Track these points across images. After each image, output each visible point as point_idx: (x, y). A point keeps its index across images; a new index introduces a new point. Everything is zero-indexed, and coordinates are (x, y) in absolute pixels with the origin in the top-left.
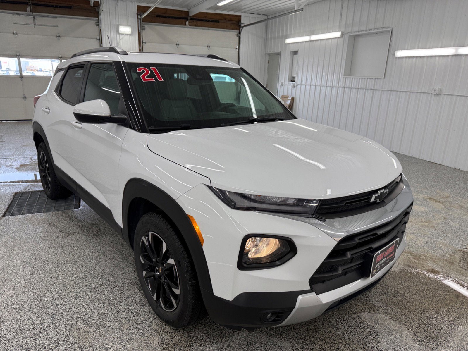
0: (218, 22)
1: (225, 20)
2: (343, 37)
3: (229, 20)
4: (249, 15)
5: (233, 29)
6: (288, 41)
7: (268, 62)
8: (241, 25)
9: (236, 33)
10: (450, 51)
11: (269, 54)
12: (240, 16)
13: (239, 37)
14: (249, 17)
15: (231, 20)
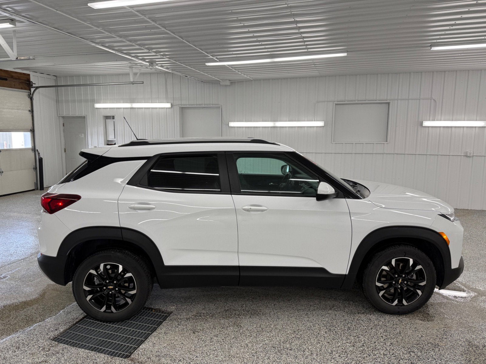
0: (6, 80)
1: (12, 78)
2: (173, 108)
3: (16, 79)
4: (38, 74)
5: (22, 89)
6: (97, 106)
7: (62, 125)
8: (32, 85)
9: (27, 94)
10: (270, 124)
11: (63, 117)
12: (29, 75)
13: (32, 99)
14: (38, 77)
15: (19, 79)
